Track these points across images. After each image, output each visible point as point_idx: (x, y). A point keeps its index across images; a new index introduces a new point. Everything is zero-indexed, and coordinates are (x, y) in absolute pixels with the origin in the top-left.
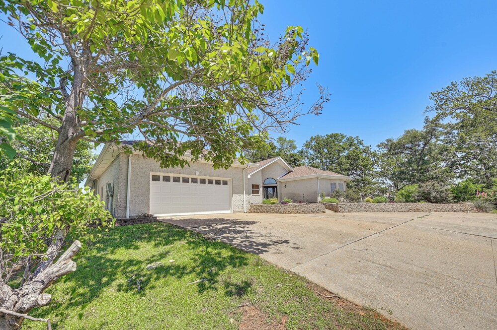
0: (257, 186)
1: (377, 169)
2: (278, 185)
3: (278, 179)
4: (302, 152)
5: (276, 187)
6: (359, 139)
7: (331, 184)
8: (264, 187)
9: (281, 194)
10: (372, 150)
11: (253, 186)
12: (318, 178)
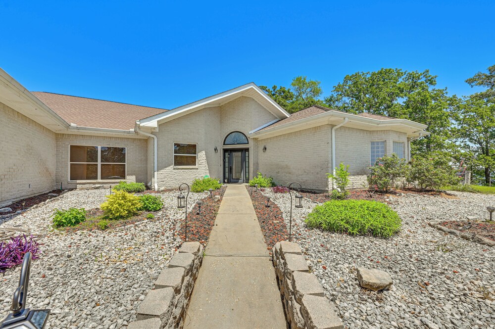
0: (192, 148)
1: (454, 125)
2: (251, 145)
3: (250, 132)
4: (331, 100)
5: (247, 150)
6: (429, 74)
7: (373, 143)
8: (225, 151)
9: (257, 165)
10: (447, 96)
11: (179, 148)
12: (333, 126)
